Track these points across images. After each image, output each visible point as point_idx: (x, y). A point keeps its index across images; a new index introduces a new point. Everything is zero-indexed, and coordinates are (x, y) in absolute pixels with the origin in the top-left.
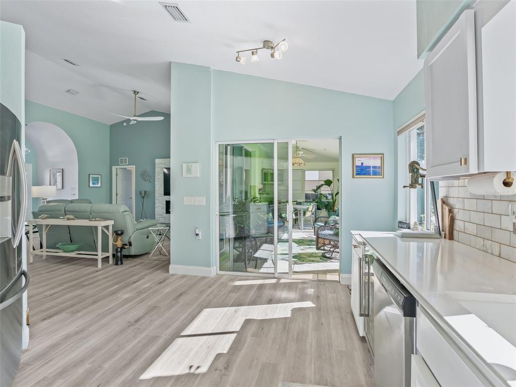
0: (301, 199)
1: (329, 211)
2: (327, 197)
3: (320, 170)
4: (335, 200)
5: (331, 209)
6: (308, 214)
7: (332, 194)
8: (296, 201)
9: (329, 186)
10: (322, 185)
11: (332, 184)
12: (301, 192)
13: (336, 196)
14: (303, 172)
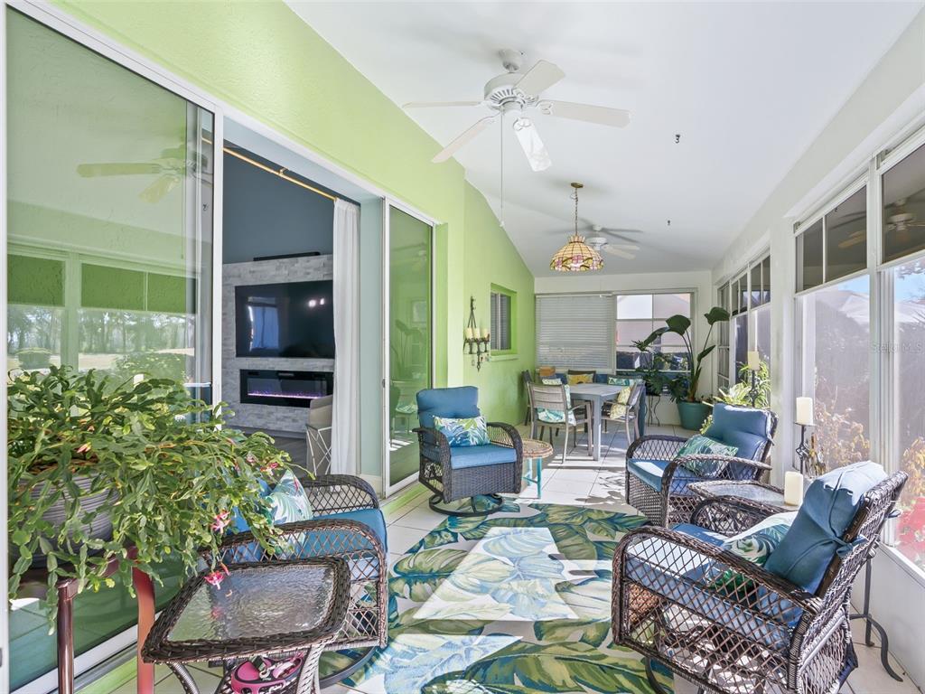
0: (606, 366)
1: (679, 401)
2: (674, 364)
3: (654, 292)
4: (698, 372)
5: (686, 394)
6: (618, 413)
7: (689, 356)
8: (594, 372)
9: (682, 334)
10: (662, 331)
11: (689, 329)
12: (604, 349)
13: (699, 360)
14: (612, 298)
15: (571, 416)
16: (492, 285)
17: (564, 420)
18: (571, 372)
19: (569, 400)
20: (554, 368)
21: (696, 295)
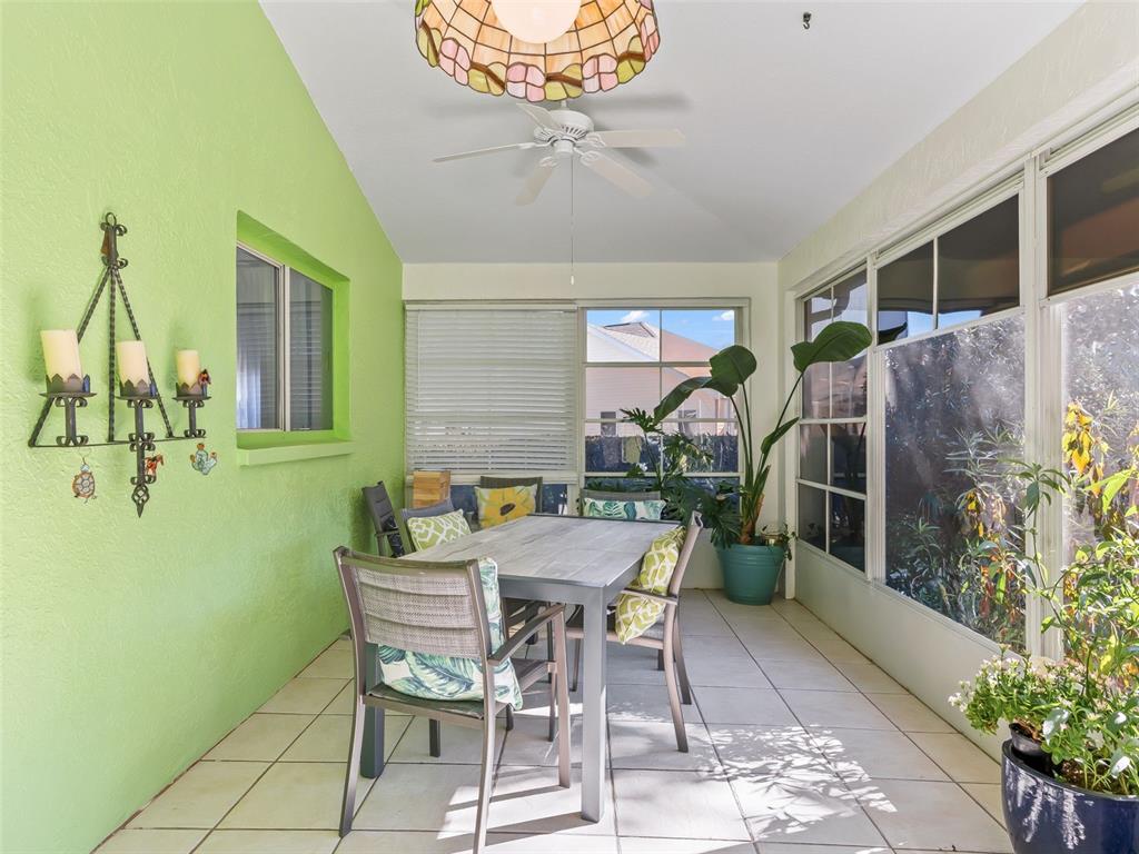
4: (762, 477)
8: (538, 481)
12: (558, 427)
13: (766, 450)
14: (577, 313)
15: (506, 677)
16: (243, 220)
17: (476, 691)
18: (487, 483)
19: (495, 615)
20: (447, 473)
21: (746, 311)
